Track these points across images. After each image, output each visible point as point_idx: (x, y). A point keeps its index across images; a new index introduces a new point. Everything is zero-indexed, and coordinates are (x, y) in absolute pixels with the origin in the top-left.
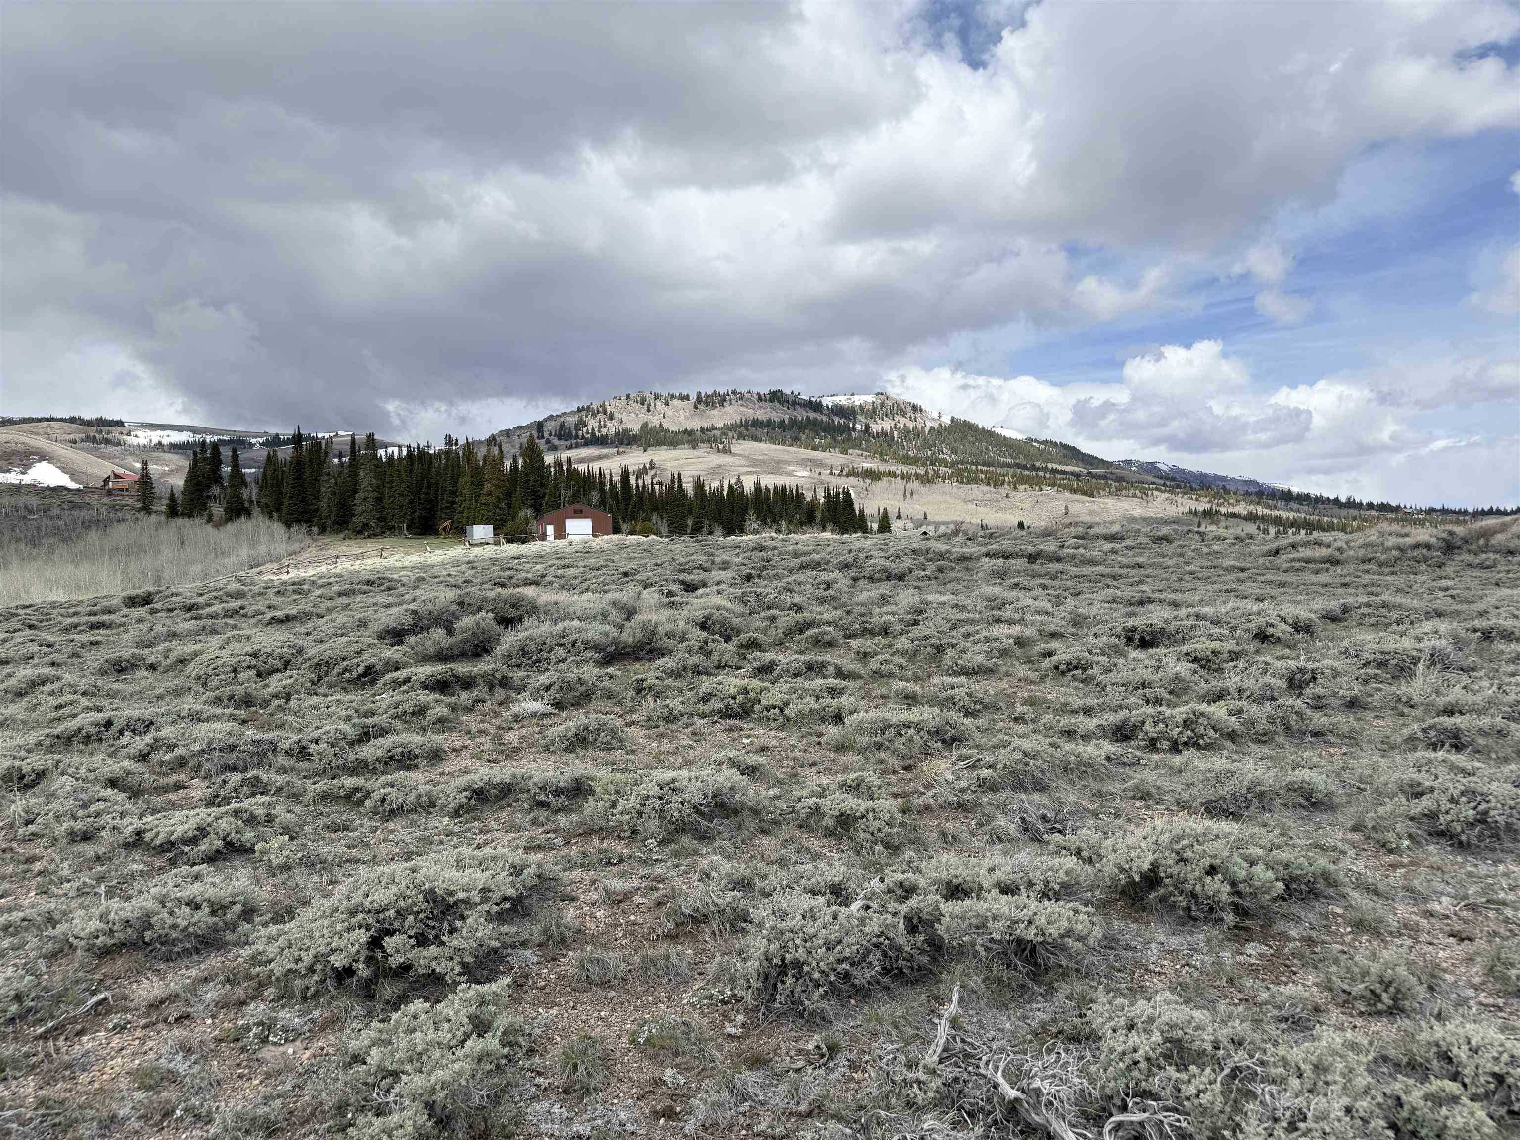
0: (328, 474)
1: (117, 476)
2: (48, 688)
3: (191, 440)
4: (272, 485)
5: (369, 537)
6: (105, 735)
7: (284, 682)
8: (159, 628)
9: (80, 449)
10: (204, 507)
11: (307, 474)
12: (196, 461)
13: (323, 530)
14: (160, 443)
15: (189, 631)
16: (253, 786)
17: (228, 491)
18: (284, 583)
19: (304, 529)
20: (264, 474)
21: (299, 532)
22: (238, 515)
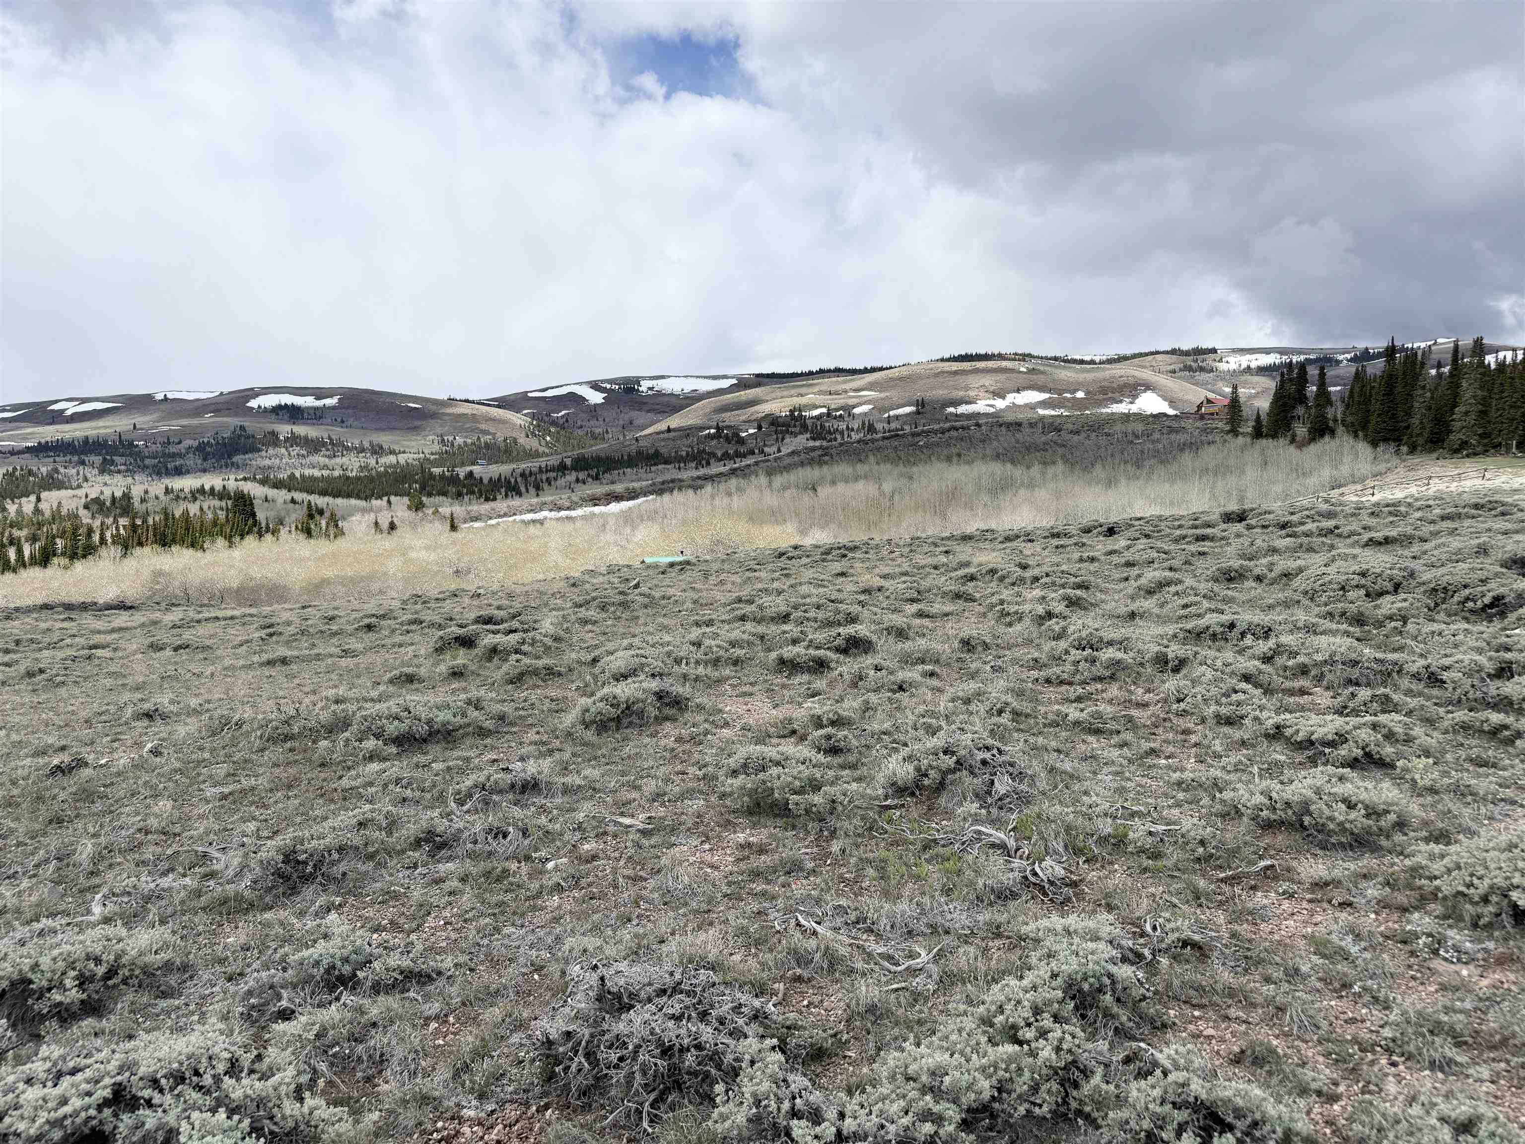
0: (1424, 387)
1: (1209, 401)
2: (1173, 589)
3: (1278, 361)
4: (1359, 403)
5: (1468, 456)
6: (1229, 635)
7: (1400, 605)
8: (1259, 542)
9: (1179, 378)
10: (1288, 427)
11: (1399, 388)
12: (1282, 381)
13: (1413, 450)
14: (1249, 367)
15: (1287, 548)
16: (1382, 703)
17: (1313, 411)
18: (1377, 504)
19: (1392, 448)
20: (1351, 392)
21: (1386, 451)
22: (1322, 436)
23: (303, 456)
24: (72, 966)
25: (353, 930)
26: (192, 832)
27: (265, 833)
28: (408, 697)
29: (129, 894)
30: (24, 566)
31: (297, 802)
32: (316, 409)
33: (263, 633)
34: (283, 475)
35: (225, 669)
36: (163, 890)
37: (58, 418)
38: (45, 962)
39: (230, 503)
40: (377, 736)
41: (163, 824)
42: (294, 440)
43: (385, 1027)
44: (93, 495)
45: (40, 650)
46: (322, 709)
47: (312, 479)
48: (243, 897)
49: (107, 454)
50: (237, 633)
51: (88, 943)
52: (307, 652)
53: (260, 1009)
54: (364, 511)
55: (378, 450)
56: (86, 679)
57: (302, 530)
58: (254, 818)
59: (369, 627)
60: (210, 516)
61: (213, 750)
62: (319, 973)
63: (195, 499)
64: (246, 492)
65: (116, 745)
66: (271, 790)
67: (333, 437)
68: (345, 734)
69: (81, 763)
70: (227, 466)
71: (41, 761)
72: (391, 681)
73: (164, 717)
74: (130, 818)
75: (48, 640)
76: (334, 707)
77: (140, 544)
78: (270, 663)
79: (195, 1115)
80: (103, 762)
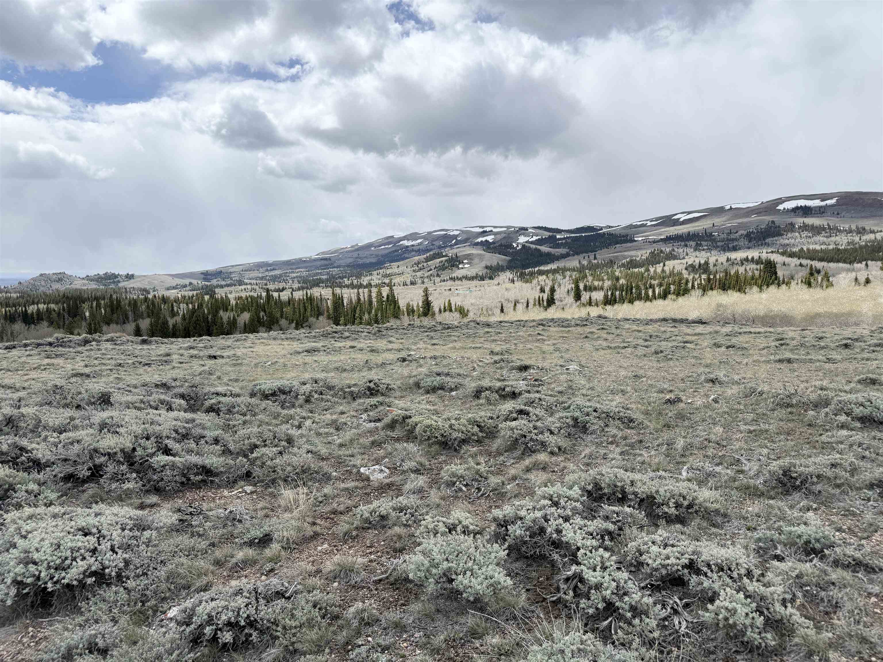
23: (810, 237)
24: (673, 496)
25: (824, 525)
26: (732, 447)
27: (772, 457)
28: (871, 393)
29: (700, 470)
30: (655, 299)
31: (793, 443)
32: (821, 207)
33: (777, 343)
34: (796, 249)
35: (754, 361)
36: (716, 472)
37: (676, 223)
38: (662, 491)
39: (762, 266)
40: (847, 414)
41: (718, 439)
42: (805, 227)
43: (840, 588)
44: (690, 263)
45: (661, 341)
46: (812, 392)
47: (815, 251)
48: (758, 488)
49: (698, 240)
50: (762, 342)
51: (680, 488)
52: (804, 357)
53: (765, 550)
54: (848, 270)
55: (861, 231)
56: (682, 358)
57: (805, 283)
58: (767, 447)
59: (846, 346)
60: (750, 274)
61: (745, 405)
62: (800, 542)
63: (742, 264)
64: (772, 260)
65: (696, 394)
66: (777, 434)
67: (831, 225)
68: (826, 409)
69: (679, 400)
70: (762, 245)
71: (661, 395)
72: (859, 382)
73: (720, 383)
74: (701, 431)
75: (664, 336)
76: (820, 392)
77: (712, 289)
78: (780, 361)
79: (728, 589)
80: (689, 401)
